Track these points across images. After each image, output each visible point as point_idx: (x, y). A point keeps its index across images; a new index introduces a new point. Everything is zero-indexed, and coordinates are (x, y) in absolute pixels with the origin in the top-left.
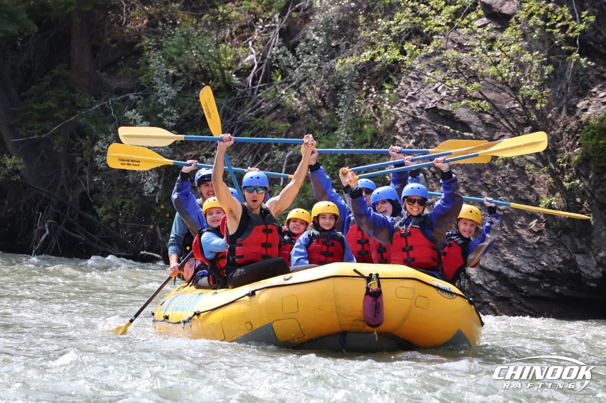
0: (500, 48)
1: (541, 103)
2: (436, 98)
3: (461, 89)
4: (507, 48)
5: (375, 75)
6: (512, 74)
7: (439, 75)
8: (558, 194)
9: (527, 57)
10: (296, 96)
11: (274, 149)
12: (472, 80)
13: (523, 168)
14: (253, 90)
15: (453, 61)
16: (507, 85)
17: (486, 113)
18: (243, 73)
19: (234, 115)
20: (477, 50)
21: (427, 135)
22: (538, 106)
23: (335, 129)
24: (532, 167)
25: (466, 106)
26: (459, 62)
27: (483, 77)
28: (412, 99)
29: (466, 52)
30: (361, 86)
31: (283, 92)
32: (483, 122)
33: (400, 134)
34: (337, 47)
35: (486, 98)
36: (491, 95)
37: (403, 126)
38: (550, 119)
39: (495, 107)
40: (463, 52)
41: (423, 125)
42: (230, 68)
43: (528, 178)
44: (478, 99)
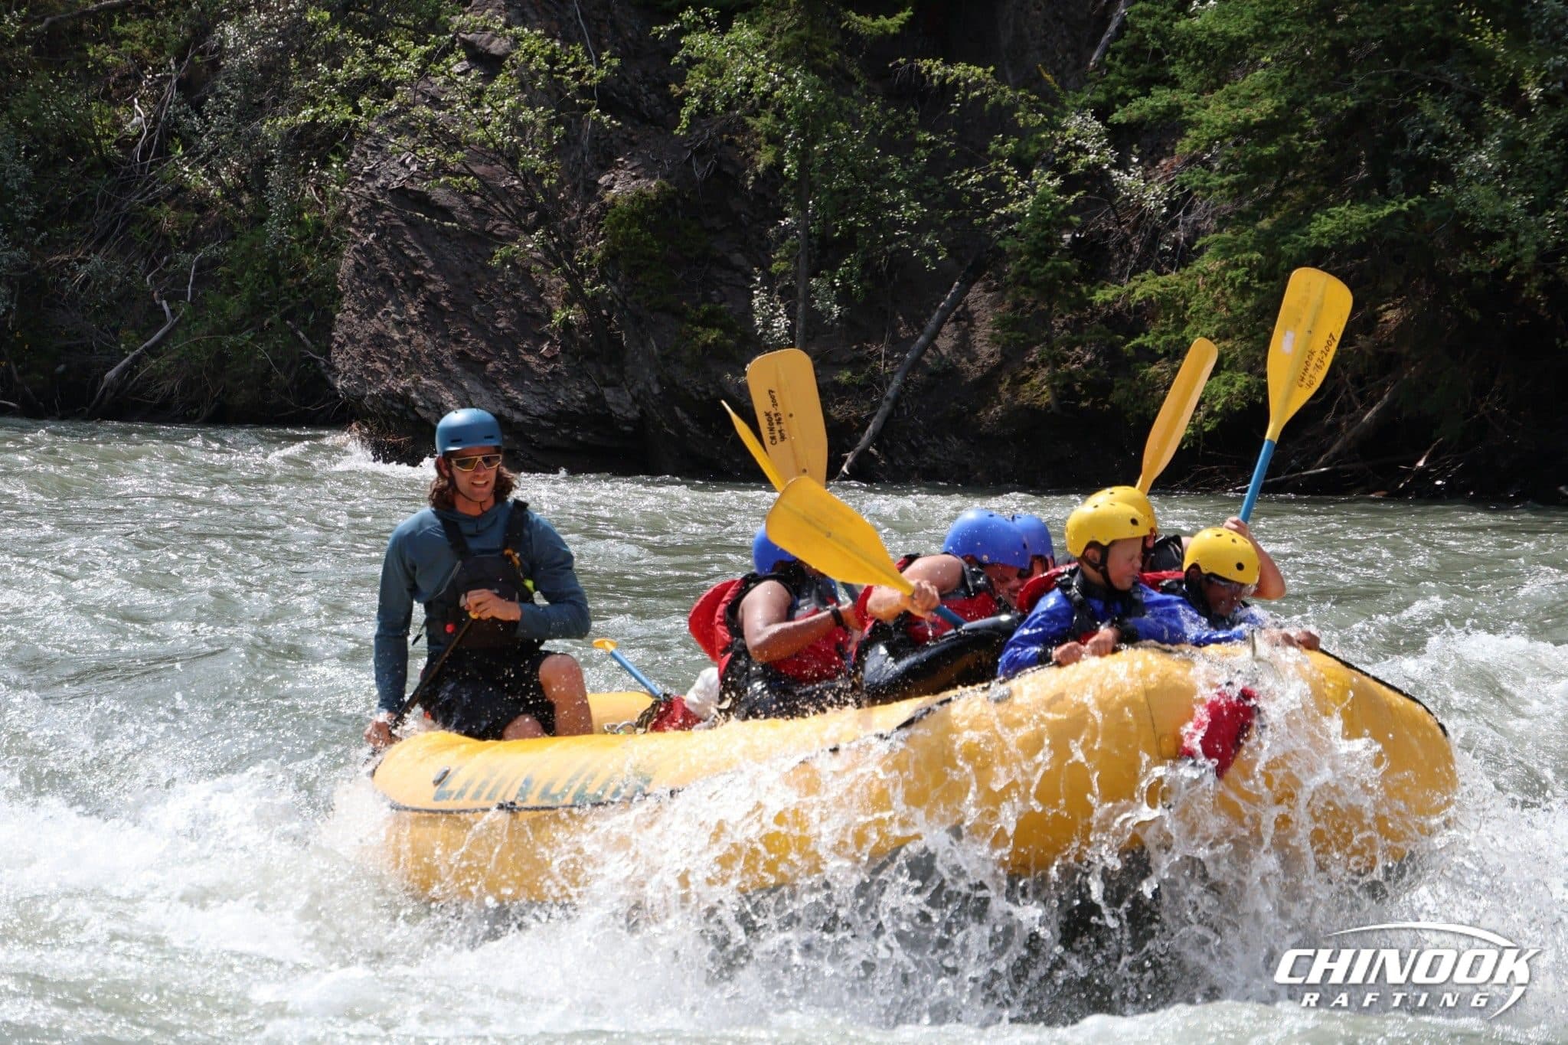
0: (490, 104)
1: (551, 177)
2: (404, 175)
3: (438, 160)
4: (500, 103)
5: (317, 142)
6: (507, 139)
7: (406, 141)
8: (576, 306)
9: (528, 115)
10: (204, 175)
11: (177, 251)
12: (453, 148)
13: (528, 270)
14: (143, 167)
15: (424, 122)
16: (502, 155)
17: (474, 194)
18: (126, 144)
19: (116, 203)
20: (459, 106)
21: (393, 227)
22: (546, 182)
23: (262, 220)
24: (540, 267)
25: (446, 185)
26: (433, 123)
27: (467, 143)
28: (371, 176)
29: (444, 109)
30: (297, 158)
31: (186, 169)
32: (471, 207)
33: (354, 225)
34: (261, 104)
35: (472, 173)
36: (479, 169)
37: (357, 214)
38: (562, 200)
39: (485, 185)
40: (439, 109)
41: (386, 213)
42: (108, 137)
43: (535, 283)
44: (463, 175)
